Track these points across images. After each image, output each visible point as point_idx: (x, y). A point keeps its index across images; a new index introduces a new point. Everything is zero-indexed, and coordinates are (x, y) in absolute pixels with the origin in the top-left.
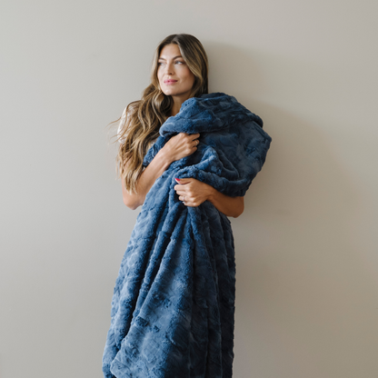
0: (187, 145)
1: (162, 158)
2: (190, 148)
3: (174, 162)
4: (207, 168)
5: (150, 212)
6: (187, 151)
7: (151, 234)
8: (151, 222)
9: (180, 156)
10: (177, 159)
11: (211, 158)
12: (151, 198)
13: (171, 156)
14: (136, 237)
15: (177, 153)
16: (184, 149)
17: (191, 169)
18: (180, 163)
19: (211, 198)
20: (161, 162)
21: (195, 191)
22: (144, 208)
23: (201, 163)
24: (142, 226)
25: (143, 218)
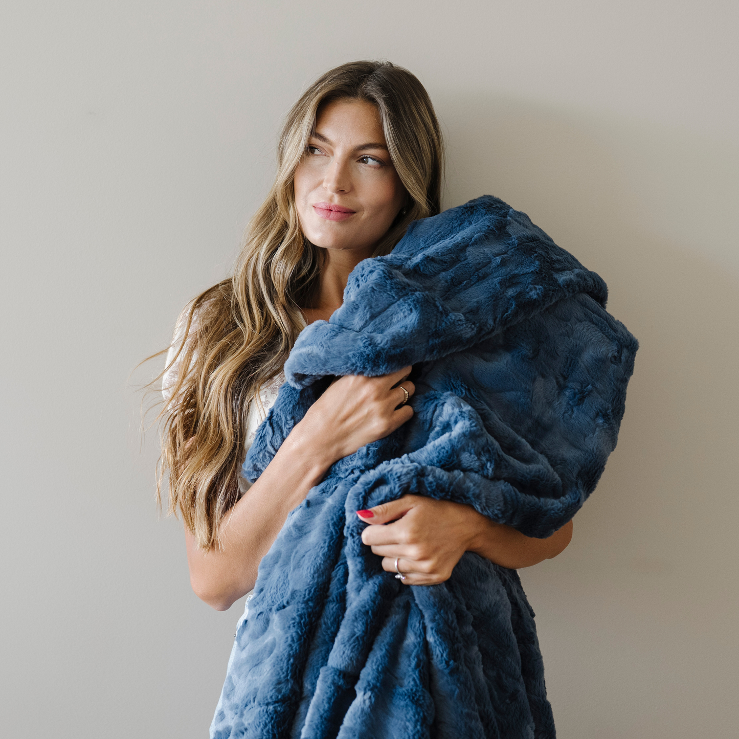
0: (374, 407)
1: (300, 451)
2: (385, 413)
3: (340, 459)
4: (449, 461)
5: (275, 618)
6: (377, 426)
7: (286, 689)
8: (281, 649)
9: (357, 442)
10: (348, 450)
11: (458, 429)
12: (277, 573)
13: (330, 444)
14: (237, 698)
15: (346, 435)
16: (368, 418)
17: (398, 466)
18: (357, 462)
19: (479, 543)
20: (299, 464)
21: (428, 539)
22: (254, 604)
23: (430, 446)
24: (256, 662)
25: (255, 637)
